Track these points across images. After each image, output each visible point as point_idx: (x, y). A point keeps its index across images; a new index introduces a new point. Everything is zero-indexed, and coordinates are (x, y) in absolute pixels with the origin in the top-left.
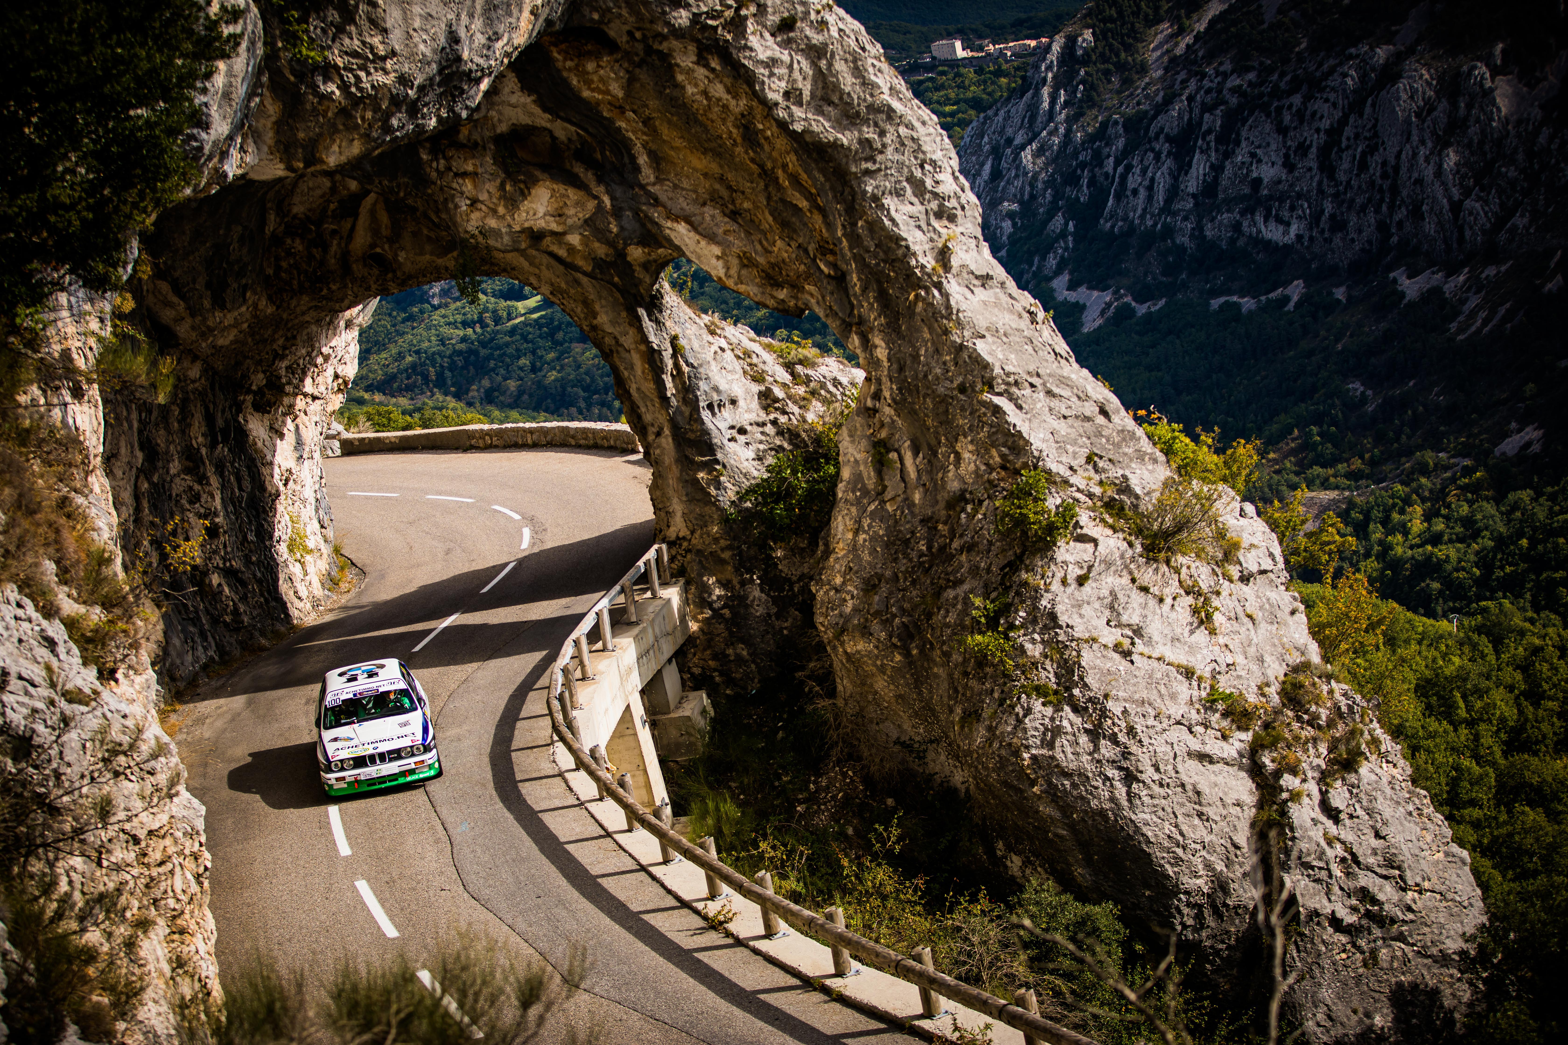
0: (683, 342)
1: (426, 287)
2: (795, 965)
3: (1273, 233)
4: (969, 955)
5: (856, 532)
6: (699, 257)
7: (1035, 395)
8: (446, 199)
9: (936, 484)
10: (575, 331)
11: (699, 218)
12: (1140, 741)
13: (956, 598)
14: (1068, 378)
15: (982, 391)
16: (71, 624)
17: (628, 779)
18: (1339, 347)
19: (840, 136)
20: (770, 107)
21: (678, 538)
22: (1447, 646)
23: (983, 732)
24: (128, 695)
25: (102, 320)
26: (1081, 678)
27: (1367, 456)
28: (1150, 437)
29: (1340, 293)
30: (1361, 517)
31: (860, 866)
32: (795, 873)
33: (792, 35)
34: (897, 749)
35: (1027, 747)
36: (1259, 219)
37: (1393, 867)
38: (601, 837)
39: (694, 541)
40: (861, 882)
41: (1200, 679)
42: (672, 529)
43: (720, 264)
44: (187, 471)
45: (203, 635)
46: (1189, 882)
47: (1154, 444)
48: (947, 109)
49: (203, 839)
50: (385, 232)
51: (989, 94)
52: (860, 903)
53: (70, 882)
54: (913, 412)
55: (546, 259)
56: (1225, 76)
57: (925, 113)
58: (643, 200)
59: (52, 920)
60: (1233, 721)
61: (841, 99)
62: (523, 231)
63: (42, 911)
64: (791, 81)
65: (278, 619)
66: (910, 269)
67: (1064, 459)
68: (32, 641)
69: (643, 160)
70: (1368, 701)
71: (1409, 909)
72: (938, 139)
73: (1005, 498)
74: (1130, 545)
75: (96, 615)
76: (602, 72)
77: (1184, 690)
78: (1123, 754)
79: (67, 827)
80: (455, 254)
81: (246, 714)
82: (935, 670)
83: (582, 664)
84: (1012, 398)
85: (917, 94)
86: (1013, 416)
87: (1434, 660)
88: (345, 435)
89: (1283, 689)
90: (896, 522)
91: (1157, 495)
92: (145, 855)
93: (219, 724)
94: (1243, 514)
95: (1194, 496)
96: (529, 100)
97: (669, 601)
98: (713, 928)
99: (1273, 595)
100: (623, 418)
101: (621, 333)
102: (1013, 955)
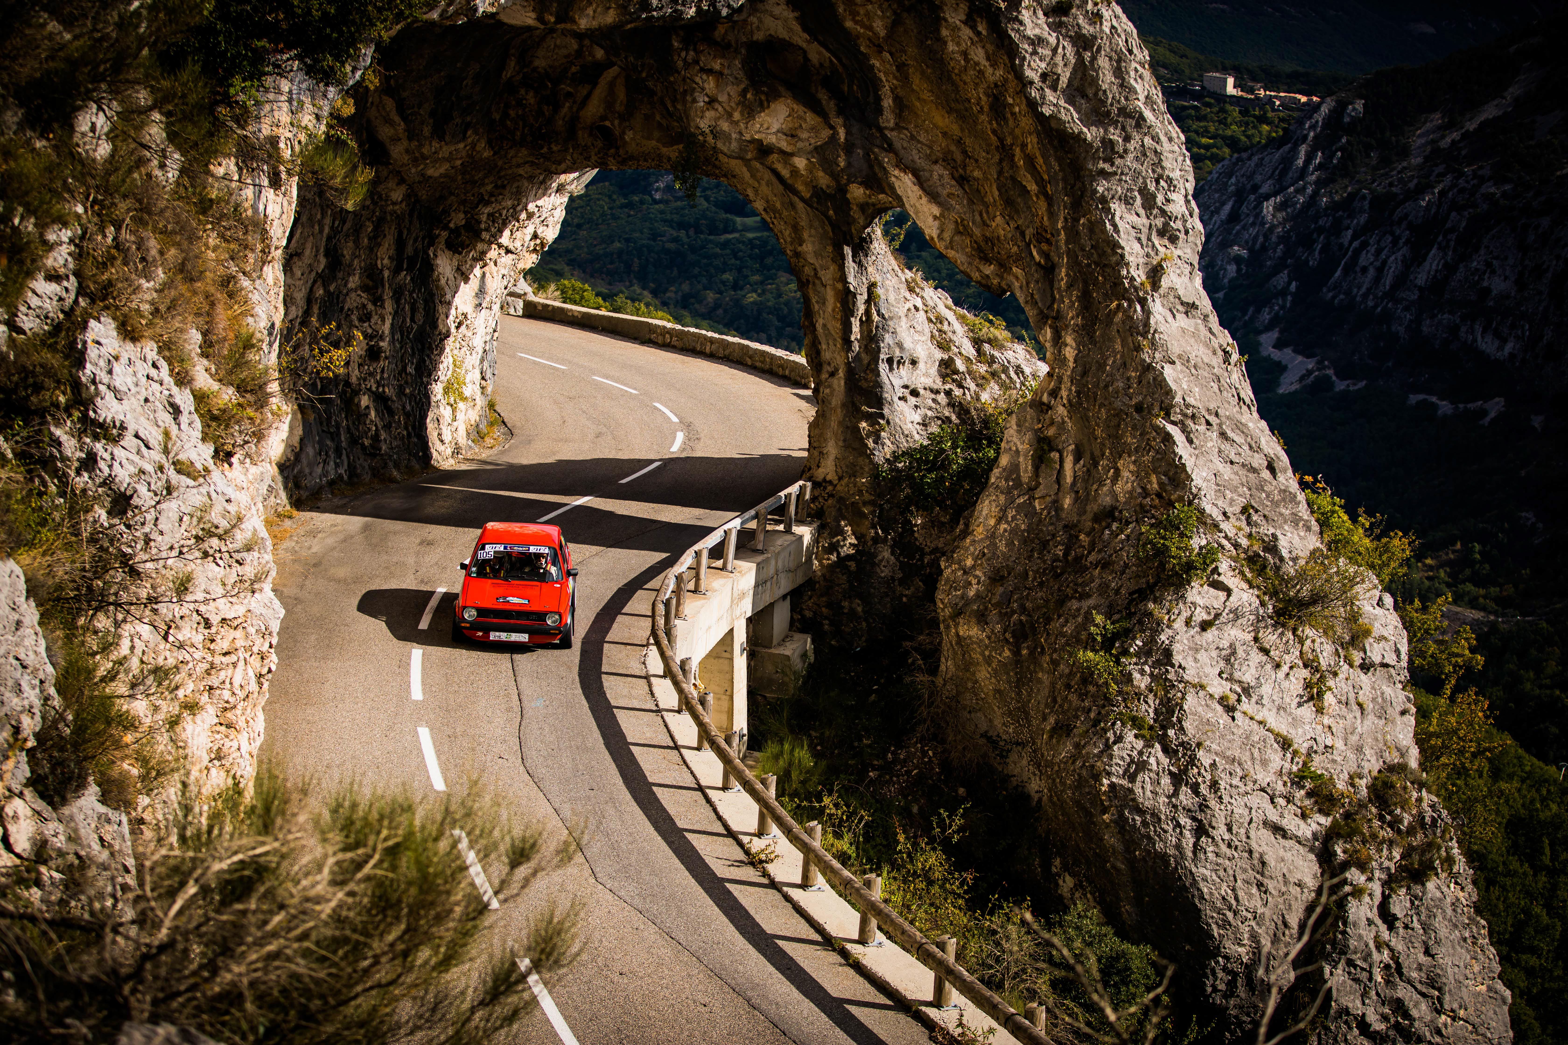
0: (880, 291)
1: (652, 179)
2: (822, 922)
3: (1487, 345)
4: (998, 960)
5: (999, 521)
6: (917, 213)
7: (1209, 433)
8: (685, 91)
9: (1088, 494)
11: (927, 174)
12: (1220, 798)
13: (1078, 610)
14: (1245, 425)
15: (1158, 415)
16: (200, 398)
17: (710, 698)
18: (1523, 473)
19: (1085, 130)
20: (1025, 83)
21: (824, 480)
22: (1548, 791)
23: (1070, 747)
24: (238, 481)
25: (318, 118)
26: (1180, 721)
27: (1521, 586)
28: (1310, 504)
29: (1537, 421)
31: (915, 845)
32: (851, 835)
33: (1064, 19)
34: (982, 741)
35: (1109, 774)
36: (1478, 328)
37: (1433, 987)
38: (668, 747)
39: (839, 488)
40: (912, 861)
41: (1295, 753)
42: (821, 470)
43: (936, 224)
44: (365, 288)
45: (338, 451)
46: (1231, 948)
47: (1312, 512)
48: (1204, 140)
49: (275, 641)
50: (619, 107)
51: (1248, 137)
52: (905, 881)
53: (132, 648)
54: (1085, 419)
55: (767, 175)
56: (1482, 180)
57: (1175, 130)
58: (878, 142)
59: (103, 679)
60: (1316, 802)
61: (1096, 94)
62: (753, 141)
63: (96, 666)
64: (1052, 64)
65: (416, 456)
66: (1120, 277)
67: (1220, 503)
68: (157, 403)
69: (887, 102)
70: (1453, 819)
71: (1439, 1032)
72: (1180, 159)
73: (1152, 525)
74: (1263, 604)
75: (228, 396)
76: (870, 7)
77: (1276, 759)
78: (1201, 805)
79: (143, 593)
80: (681, 146)
81: (359, 539)
82: (1040, 675)
83: (697, 577)
84: (1184, 430)
85: (1171, 110)
86: (1182, 448)
87: (1532, 801)
88: (531, 297)
89: (1373, 785)
90: (1040, 521)
91: (1302, 562)
92: (213, 641)
93: (330, 541)
94: (1380, 603)
95: (1337, 573)
96: (792, 15)
97: (801, 537)
98: (752, 864)
99: (1388, 691)
100: (802, 348)
101: (821, 267)
102: (1040, 971)
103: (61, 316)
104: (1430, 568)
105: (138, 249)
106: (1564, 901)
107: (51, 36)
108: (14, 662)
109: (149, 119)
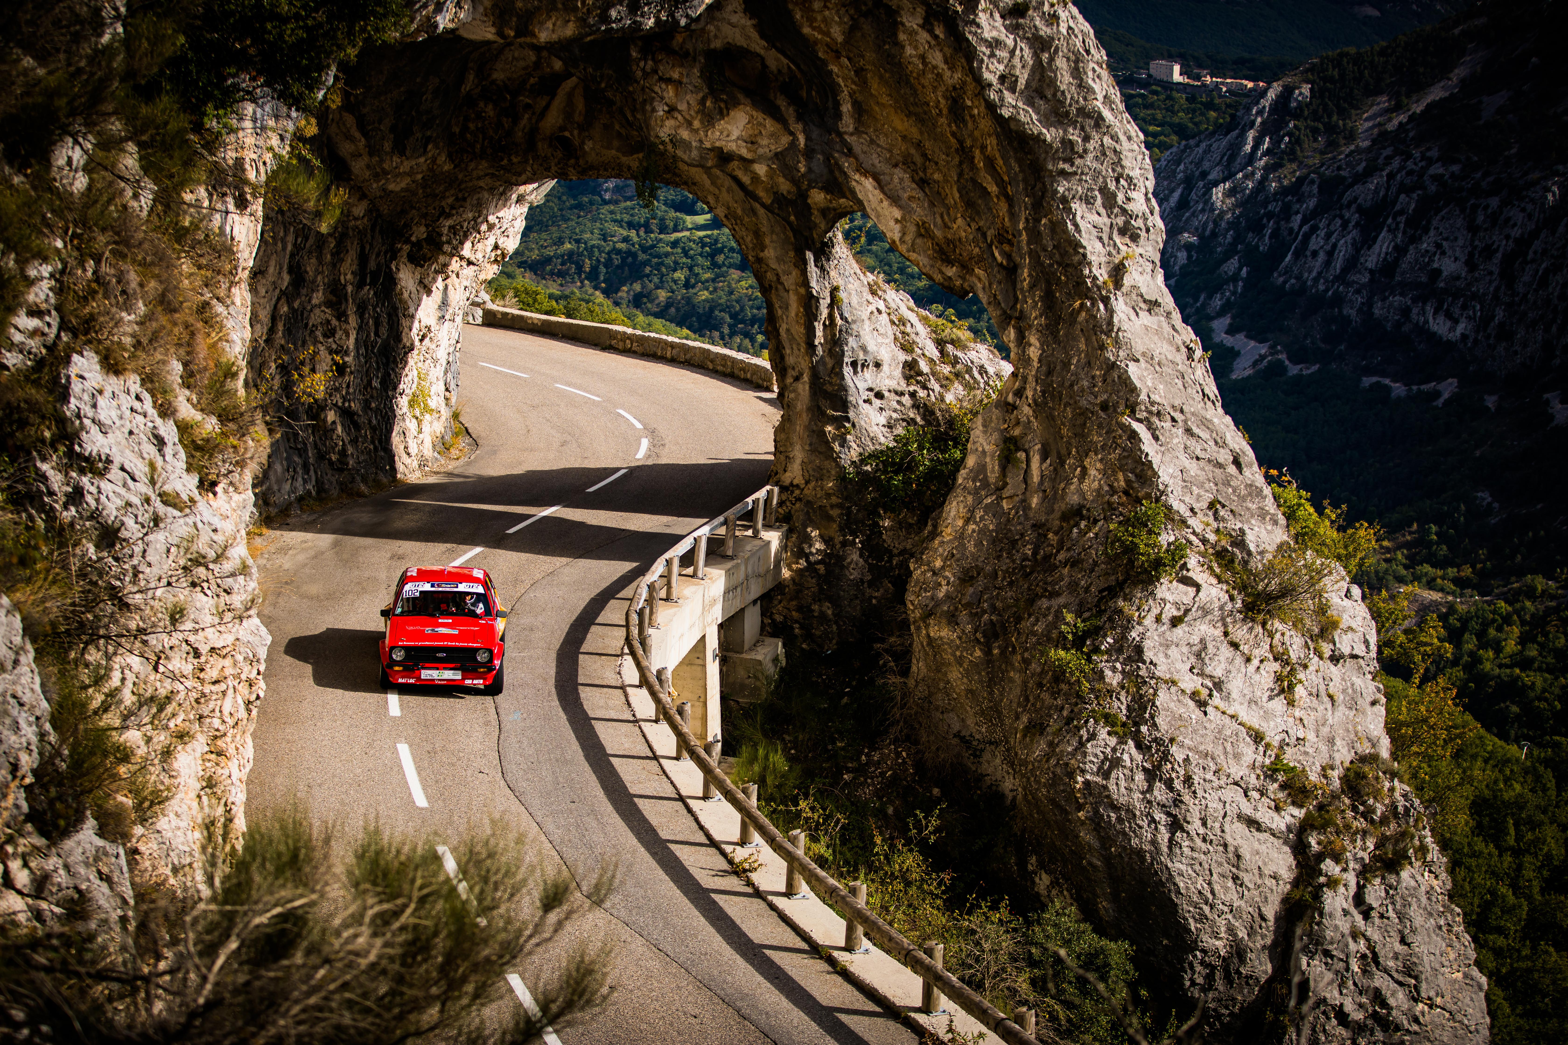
0: (842, 295)
1: (601, 180)
2: (807, 930)
3: (1439, 326)
4: (977, 960)
5: (967, 521)
6: (878, 216)
7: (1174, 430)
8: (645, 101)
9: (1056, 493)
10: (737, 258)
11: (887, 178)
12: (1194, 792)
13: (1049, 609)
14: (1210, 421)
15: (1123, 414)
16: (184, 428)
17: (688, 708)
18: (1478, 453)
19: (1044, 131)
20: (983, 86)
21: (791, 484)
22: (1512, 771)
23: (1043, 745)
24: (223, 511)
25: (282, 138)
26: (1152, 717)
27: (1479, 566)
28: (1276, 498)
29: (1491, 401)
30: (1458, 624)
31: (892, 847)
32: (827, 838)
33: (1021, 21)
34: (955, 741)
35: (1083, 771)
36: (1429, 309)
37: (1410, 976)
38: (647, 758)
39: (806, 491)
40: (889, 863)
41: (1268, 746)
42: (788, 474)
43: (898, 227)
44: (328, 304)
45: (306, 467)
46: (1208, 941)
47: (1279, 506)
48: (1151, 128)
49: (262, 668)
50: (577, 118)
51: (1196, 124)
52: (882, 883)
53: (123, 680)
54: (1051, 418)
55: (728, 182)
56: (1430, 162)
57: (1133, 129)
58: (838, 147)
59: (96, 713)
60: (1289, 795)
61: (1054, 95)
62: (713, 149)
63: (89, 699)
64: (1010, 66)
65: (383, 469)
66: (1082, 277)
67: (1187, 499)
68: (142, 436)
69: (846, 108)
70: (1426, 808)
71: (1416, 1020)
72: (1140, 157)
73: (1120, 523)
74: (1232, 598)
75: (210, 425)
76: (827, 13)
77: (1249, 752)
78: (1175, 800)
79: (133, 625)
80: (641, 155)
81: (329, 554)
82: (1012, 674)
83: (669, 585)
84: (1150, 427)
85: (1129, 108)
86: (1148, 445)
87: (1496, 782)
88: (490, 306)
89: (1345, 776)
90: (1008, 520)
91: (1270, 556)
92: (202, 670)
93: (301, 558)
94: (1348, 595)
95: (1305, 566)
96: (749, 23)
97: (768, 543)
98: (736, 873)
99: (1358, 681)
100: (766, 353)
101: (784, 272)
102: (1019, 970)
103: (44, 351)
104: (1388, 550)
105: (119, 282)
107: (25, 72)
108: (12, 700)
109: (123, 150)
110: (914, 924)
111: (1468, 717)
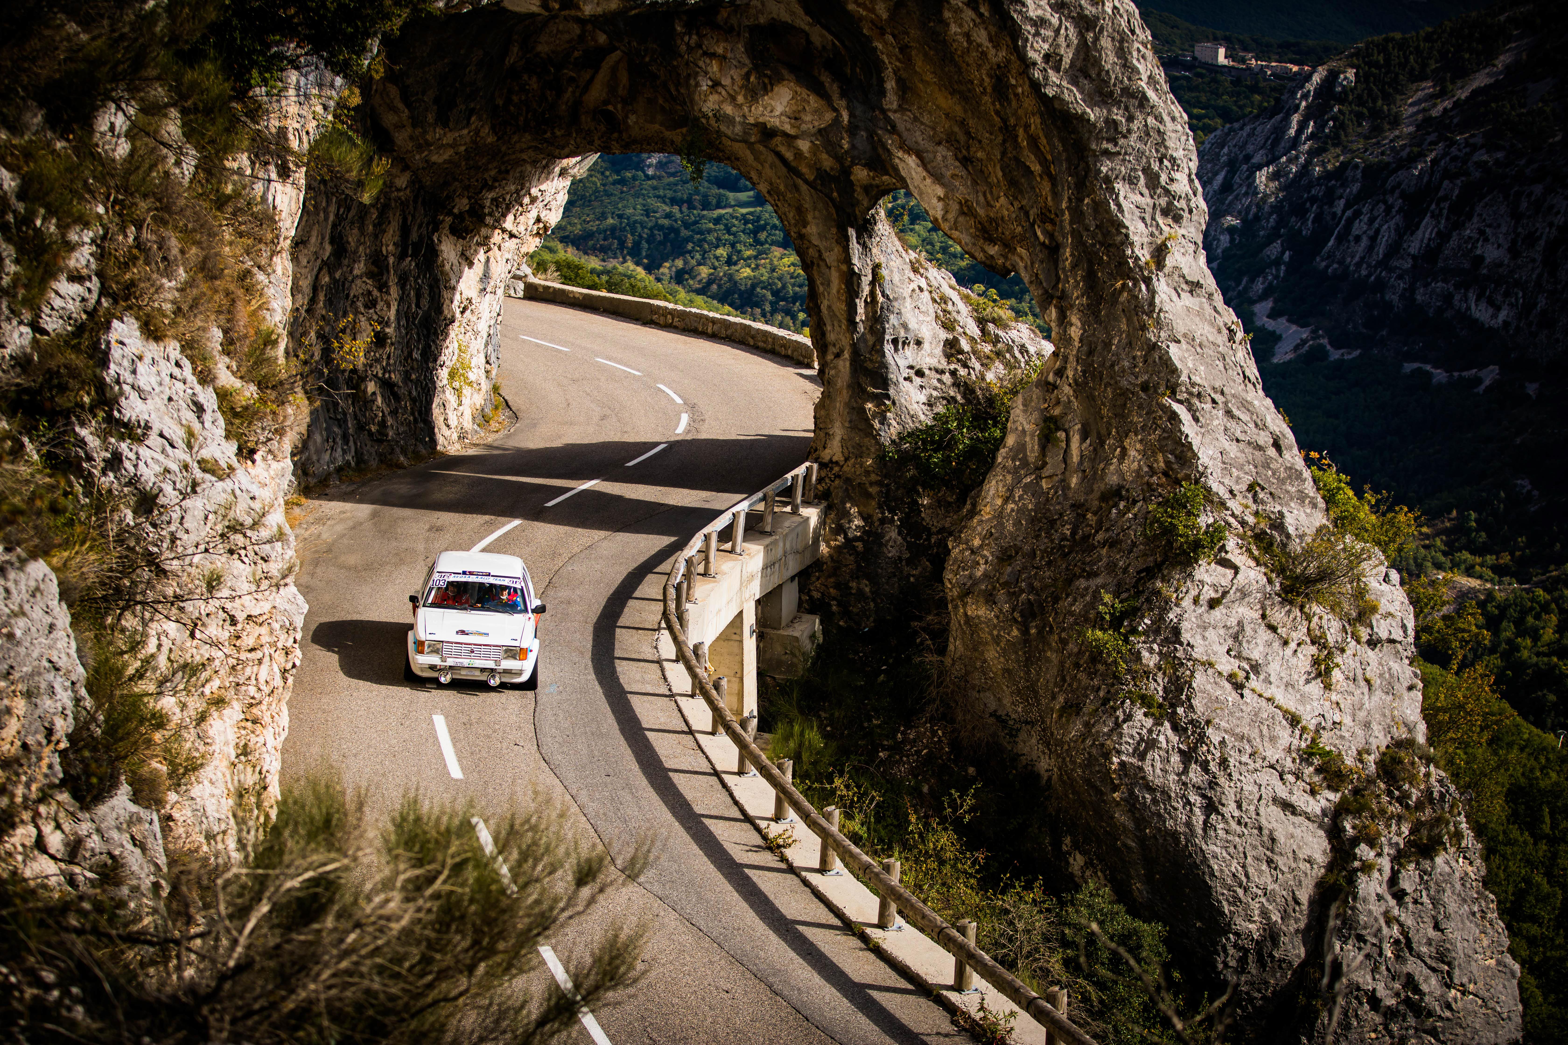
0: (884, 272)
1: (644, 155)
2: (840, 906)
3: (1481, 313)
4: (1010, 940)
5: (1006, 500)
6: (921, 193)
7: (1214, 412)
8: (689, 75)
9: (1095, 473)
10: (779, 235)
11: (931, 156)
12: (1230, 775)
13: (1086, 589)
14: (1251, 403)
15: (1164, 395)
16: (223, 395)
17: (724, 683)
18: (1518, 441)
19: (1088, 110)
20: (1027, 64)
21: (831, 461)
22: (1547, 759)
23: (1079, 726)
24: (261, 478)
25: (326, 107)
26: (1189, 699)
27: (1518, 553)
28: (1315, 481)
29: (1532, 389)
30: (1497, 612)
31: (927, 825)
32: (862, 816)
34: (992, 720)
35: (1119, 752)
36: (1472, 296)
37: (1443, 962)
38: (683, 732)
39: (845, 468)
40: (923, 842)
41: (1304, 729)
42: (827, 451)
43: (940, 205)
44: (370, 275)
45: (345, 438)
46: (1241, 924)
47: (1318, 489)
48: (1197, 111)
49: (299, 637)
50: (621, 91)
51: (1240, 107)
52: (917, 861)
53: (159, 646)
54: (1091, 398)
55: (771, 158)
56: (1475, 148)
57: (1177, 109)
58: (881, 124)
59: (131, 679)
60: (1325, 778)
61: (1099, 74)
62: (756, 125)
63: (125, 665)
64: (1055, 45)
65: (422, 441)
66: (1124, 257)
67: (1226, 481)
68: (181, 402)
69: (890, 85)
70: (1461, 794)
71: (1449, 1007)
72: (1184, 138)
73: (1159, 504)
74: (1270, 581)
75: (249, 392)
77: (1285, 735)
78: (1210, 783)
79: (170, 592)
80: (684, 130)
81: (368, 525)
82: (1049, 654)
83: (707, 560)
84: (1190, 408)
85: (1173, 90)
86: (1188, 427)
87: (1532, 770)
88: (532, 279)
89: (1381, 760)
90: (1047, 500)
91: (1309, 539)
92: (238, 637)
93: (339, 528)
94: (1386, 579)
95: (1344, 550)
97: (808, 519)
98: (770, 849)
99: (1395, 666)
100: (807, 330)
101: (826, 248)
102: (1052, 950)
103: (84, 317)
104: (1427, 536)
105: (160, 249)
106: (1564, 869)
107: (69, 38)
108: (47, 665)
109: (166, 116)
110: (947, 903)
111: (1505, 705)
